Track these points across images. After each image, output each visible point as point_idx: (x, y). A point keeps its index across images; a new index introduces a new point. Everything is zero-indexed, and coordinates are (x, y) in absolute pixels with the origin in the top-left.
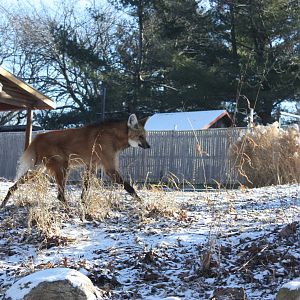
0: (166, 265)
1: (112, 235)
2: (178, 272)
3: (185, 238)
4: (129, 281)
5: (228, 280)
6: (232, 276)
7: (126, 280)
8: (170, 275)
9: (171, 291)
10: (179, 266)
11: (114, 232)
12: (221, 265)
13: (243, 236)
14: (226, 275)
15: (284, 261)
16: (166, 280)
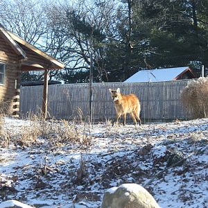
0: (55, 176)
1: (32, 156)
2: (61, 182)
3: (77, 157)
4: (24, 189)
5: (93, 187)
6: (96, 184)
7: (22, 187)
8: (54, 184)
9: (50, 195)
10: (63, 177)
11: (34, 153)
12: (91, 176)
13: (115, 155)
14: (92, 183)
15: (134, 172)
16: (51, 187)
